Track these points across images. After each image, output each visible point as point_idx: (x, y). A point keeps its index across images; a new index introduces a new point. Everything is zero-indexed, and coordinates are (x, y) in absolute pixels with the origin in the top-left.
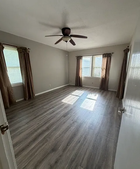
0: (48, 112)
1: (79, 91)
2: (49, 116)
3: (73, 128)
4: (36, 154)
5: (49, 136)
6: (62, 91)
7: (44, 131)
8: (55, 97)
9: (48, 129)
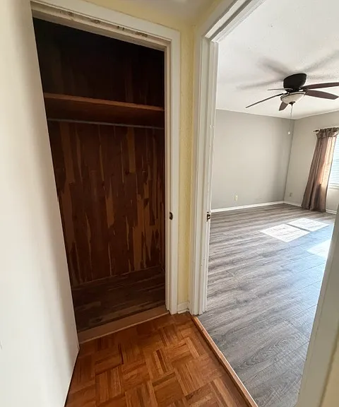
0: (231, 242)
1: (312, 221)
2: (233, 248)
3: (282, 278)
4: (215, 282)
5: (235, 271)
6: (263, 214)
7: (226, 264)
8: (246, 223)
9: (232, 263)
